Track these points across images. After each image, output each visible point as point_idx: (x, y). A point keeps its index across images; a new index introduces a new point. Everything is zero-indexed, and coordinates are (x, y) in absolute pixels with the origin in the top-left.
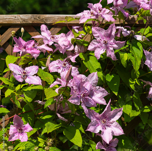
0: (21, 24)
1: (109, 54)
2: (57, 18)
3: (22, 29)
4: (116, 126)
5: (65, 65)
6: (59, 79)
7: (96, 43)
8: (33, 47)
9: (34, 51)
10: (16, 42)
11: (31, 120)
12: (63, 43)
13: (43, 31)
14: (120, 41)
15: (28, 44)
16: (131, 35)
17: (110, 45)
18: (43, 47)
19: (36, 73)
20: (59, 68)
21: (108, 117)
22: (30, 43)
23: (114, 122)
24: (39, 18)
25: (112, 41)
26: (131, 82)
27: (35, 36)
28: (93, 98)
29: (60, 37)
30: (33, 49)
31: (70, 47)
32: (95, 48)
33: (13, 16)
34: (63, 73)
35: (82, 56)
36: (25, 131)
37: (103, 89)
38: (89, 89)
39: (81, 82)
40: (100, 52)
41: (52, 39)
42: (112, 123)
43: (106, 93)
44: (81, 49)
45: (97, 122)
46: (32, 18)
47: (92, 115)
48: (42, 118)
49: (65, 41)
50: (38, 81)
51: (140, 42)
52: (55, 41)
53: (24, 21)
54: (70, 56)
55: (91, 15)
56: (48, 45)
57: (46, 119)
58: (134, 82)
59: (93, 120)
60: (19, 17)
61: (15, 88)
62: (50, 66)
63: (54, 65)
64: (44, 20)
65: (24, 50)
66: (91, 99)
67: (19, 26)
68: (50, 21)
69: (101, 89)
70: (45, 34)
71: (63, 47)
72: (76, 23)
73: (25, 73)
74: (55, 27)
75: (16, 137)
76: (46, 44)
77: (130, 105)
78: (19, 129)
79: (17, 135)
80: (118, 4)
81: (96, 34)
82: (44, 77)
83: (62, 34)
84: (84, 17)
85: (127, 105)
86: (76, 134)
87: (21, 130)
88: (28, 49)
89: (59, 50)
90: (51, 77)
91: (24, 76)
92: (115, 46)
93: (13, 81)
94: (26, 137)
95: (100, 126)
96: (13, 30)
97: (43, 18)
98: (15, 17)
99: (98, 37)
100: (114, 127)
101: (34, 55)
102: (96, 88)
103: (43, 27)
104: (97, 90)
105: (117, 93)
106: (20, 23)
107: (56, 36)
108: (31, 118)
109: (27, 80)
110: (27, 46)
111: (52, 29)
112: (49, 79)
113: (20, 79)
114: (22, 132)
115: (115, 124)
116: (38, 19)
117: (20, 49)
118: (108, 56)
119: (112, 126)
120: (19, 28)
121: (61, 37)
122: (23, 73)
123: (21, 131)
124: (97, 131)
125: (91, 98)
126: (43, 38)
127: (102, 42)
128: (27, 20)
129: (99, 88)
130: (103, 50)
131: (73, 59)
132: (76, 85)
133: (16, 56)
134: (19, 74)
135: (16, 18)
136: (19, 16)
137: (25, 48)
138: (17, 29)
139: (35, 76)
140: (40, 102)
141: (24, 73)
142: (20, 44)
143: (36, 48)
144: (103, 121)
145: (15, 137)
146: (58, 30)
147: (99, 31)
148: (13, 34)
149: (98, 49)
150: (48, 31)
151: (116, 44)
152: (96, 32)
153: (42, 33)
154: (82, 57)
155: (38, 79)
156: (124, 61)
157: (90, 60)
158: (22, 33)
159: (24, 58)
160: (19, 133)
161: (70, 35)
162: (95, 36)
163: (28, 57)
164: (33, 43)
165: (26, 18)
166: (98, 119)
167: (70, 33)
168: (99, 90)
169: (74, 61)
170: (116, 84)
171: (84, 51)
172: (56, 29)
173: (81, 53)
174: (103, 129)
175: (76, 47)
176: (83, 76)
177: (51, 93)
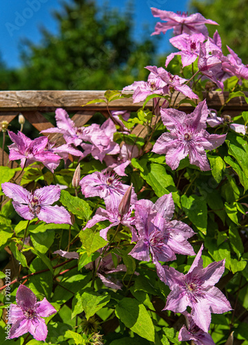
0: (19, 108)
1: (196, 159)
2: (84, 96)
3: (21, 118)
4: (215, 296)
5: (111, 181)
6: (103, 210)
7: (168, 139)
8: (45, 149)
9: (49, 156)
10: (14, 141)
11: (48, 286)
12: (99, 141)
13: (61, 120)
14: (216, 135)
15: (35, 144)
16: (225, 124)
17: (198, 143)
18: (64, 148)
19: (58, 199)
20: (101, 188)
21: (198, 278)
22: (40, 143)
23: (211, 287)
24: (50, 96)
25: (200, 134)
26: (229, 209)
27: (46, 129)
28: (169, 243)
29: (91, 131)
30: (46, 154)
31: (112, 148)
32: (167, 149)
33: (3, 94)
34: (109, 197)
35: (137, 163)
36: (41, 314)
37: (186, 225)
38: (161, 228)
39: (149, 215)
40: (177, 156)
41: (78, 134)
42: (206, 290)
43: (190, 233)
44: (132, 151)
45: (180, 289)
46: (38, 97)
47: (170, 277)
48: (67, 281)
49: (102, 137)
50: (63, 216)
51: (242, 137)
52: (84, 138)
53: (24, 102)
54: (114, 165)
55: (151, 89)
56: (73, 145)
57: (74, 282)
58: (235, 209)
59: (174, 286)
60: (14, 96)
61: (14, 229)
62: (85, 185)
63: (89, 182)
64: (61, 100)
65: (30, 156)
66: (166, 246)
67: (14, 112)
68: (71, 102)
69: (182, 225)
70: (64, 125)
71: (101, 149)
72: (118, 105)
73: (37, 201)
74: (81, 114)
75: (23, 328)
76: (69, 143)
77: (226, 250)
78: (29, 312)
79: (25, 324)
80: (208, 65)
81: (169, 121)
82: (72, 206)
83: (94, 125)
84: (140, 93)
85: (220, 250)
86: (140, 314)
87: (32, 313)
88: (38, 154)
89: (93, 155)
90: (85, 207)
91: (34, 207)
92: (207, 143)
93: (8, 213)
94: (43, 326)
95: (185, 297)
96: (3, 119)
97: (59, 96)
98: (7, 96)
99: (173, 127)
100: (211, 296)
101: (50, 165)
102: (172, 224)
103: (60, 113)
104: (174, 228)
105: (205, 229)
106: (16, 106)
107: (85, 129)
108: (46, 284)
109: (42, 215)
110: (35, 147)
111: (76, 116)
112: (82, 209)
113: (26, 214)
114: (34, 318)
115: (213, 290)
116: (49, 98)
117: (21, 154)
118: (193, 162)
119: (207, 295)
120: (14, 116)
121: (93, 131)
122: (33, 200)
123: (33, 315)
124: (183, 308)
125: (166, 244)
126: (63, 132)
127: (181, 136)
128: (28, 100)
129: (178, 224)
130: (184, 152)
131: (119, 170)
132: (141, 221)
133: (12, 168)
134: (24, 202)
135: (9, 98)
136: (15, 93)
137: (31, 151)
138: (11, 117)
139: (56, 206)
140: (64, 253)
141: (35, 201)
142: (21, 144)
143: (51, 151)
144: (192, 287)
145: (20, 328)
146: (87, 117)
147: (175, 115)
148: (3, 126)
149: (173, 151)
150: (69, 119)
151: (208, 139)
152: (169, 118)
153: (59, 124)
154: (136, 165)
155: (64, 212)
156: (217, 172)
157: (152, 172)
158: (20, 125)
159: (29, 170)
160: (29, 319)
161: (108, 128)
162: (168, 126)
163: (36, 169)
164: (45, 142)
165: (28, 98)
166: (180, 283)
167: (108, 123)
168: (178, 227)
169: (123, 174)
170: (201, 214)
171: (137, 155)
172: (82, 116)
173: (134, 160)
174: (191, 301)
175: (124, 148)
176: (148, 203)
177: (93, 239)
